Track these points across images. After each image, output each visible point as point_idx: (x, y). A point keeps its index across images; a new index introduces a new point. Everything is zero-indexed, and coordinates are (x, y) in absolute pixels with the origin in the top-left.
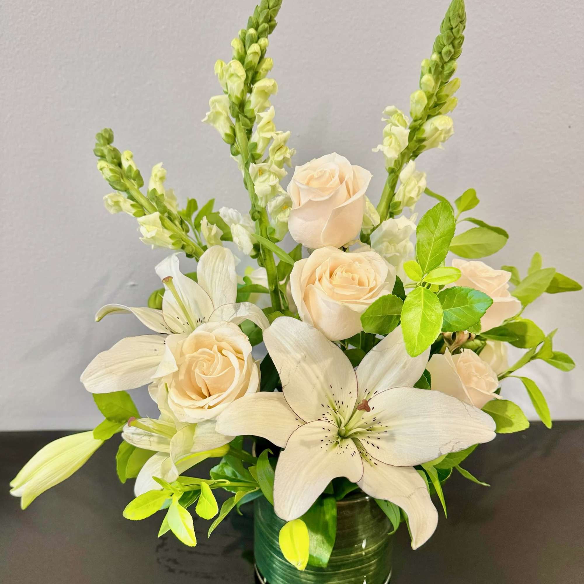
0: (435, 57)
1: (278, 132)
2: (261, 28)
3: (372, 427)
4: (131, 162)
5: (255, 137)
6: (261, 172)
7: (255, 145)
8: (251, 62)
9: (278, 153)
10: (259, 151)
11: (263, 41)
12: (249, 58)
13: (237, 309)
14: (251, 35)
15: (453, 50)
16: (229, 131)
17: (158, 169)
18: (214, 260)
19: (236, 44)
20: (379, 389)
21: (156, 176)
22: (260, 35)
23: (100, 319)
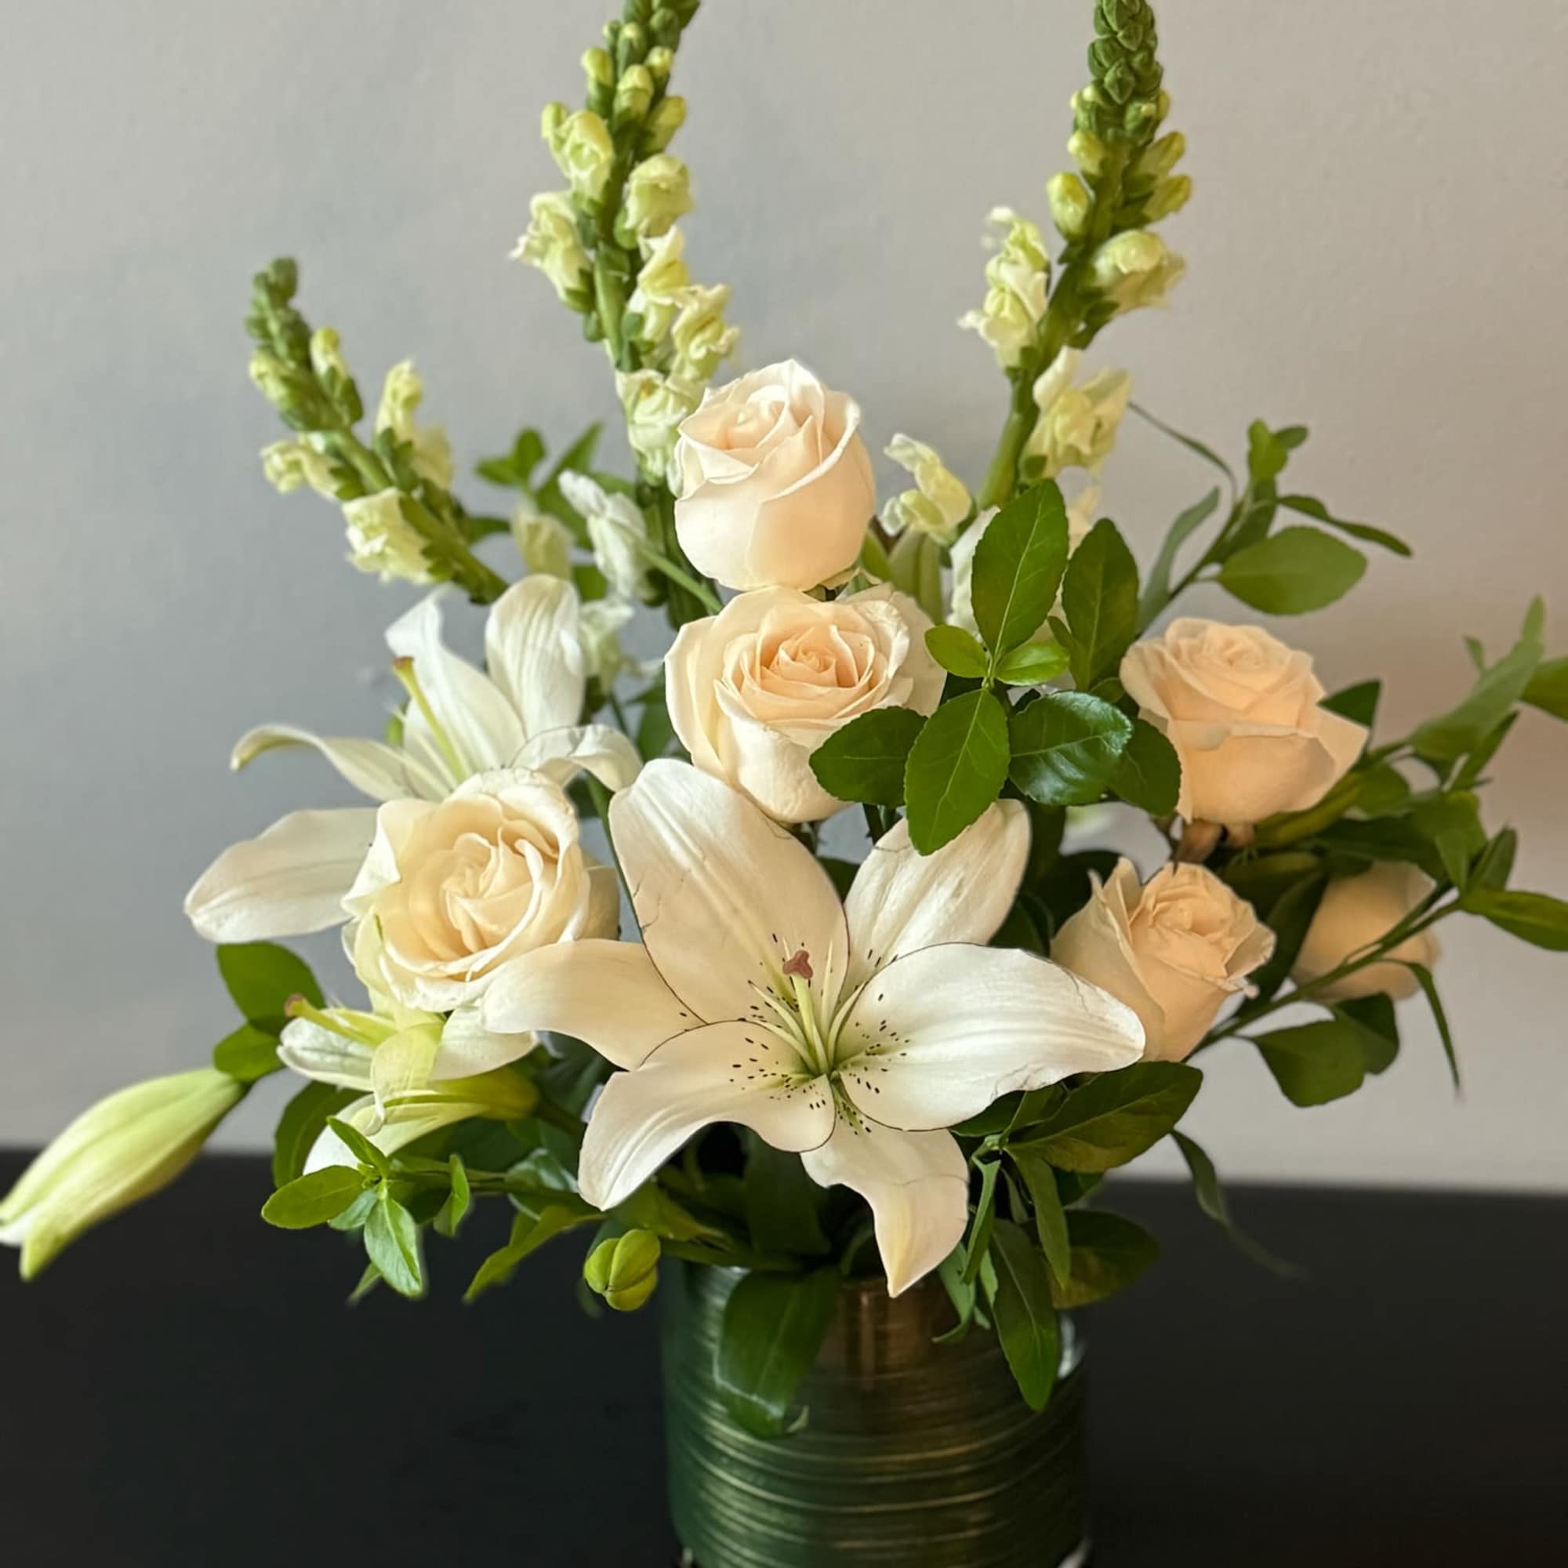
0: (1089, 93)
1: (692, 288)
2: (655, 21)
3: (878, 1045)
4: (332, 359)
5: (637, 303)
6: (649, 388)
8: (628, 110)
9: (698, 339)
10: (648, 332)
11: (656, 58)
12: (622, 102)
13: (575, 742)
14: (630, 43)
15: (1131, 79)
16: (574, 283)
17: (399, 381)
18: (527, 615)
19: (589, 66)
20: (900, 949)
21: (395, 395)
22: (650, 39)
23: (244, 764)
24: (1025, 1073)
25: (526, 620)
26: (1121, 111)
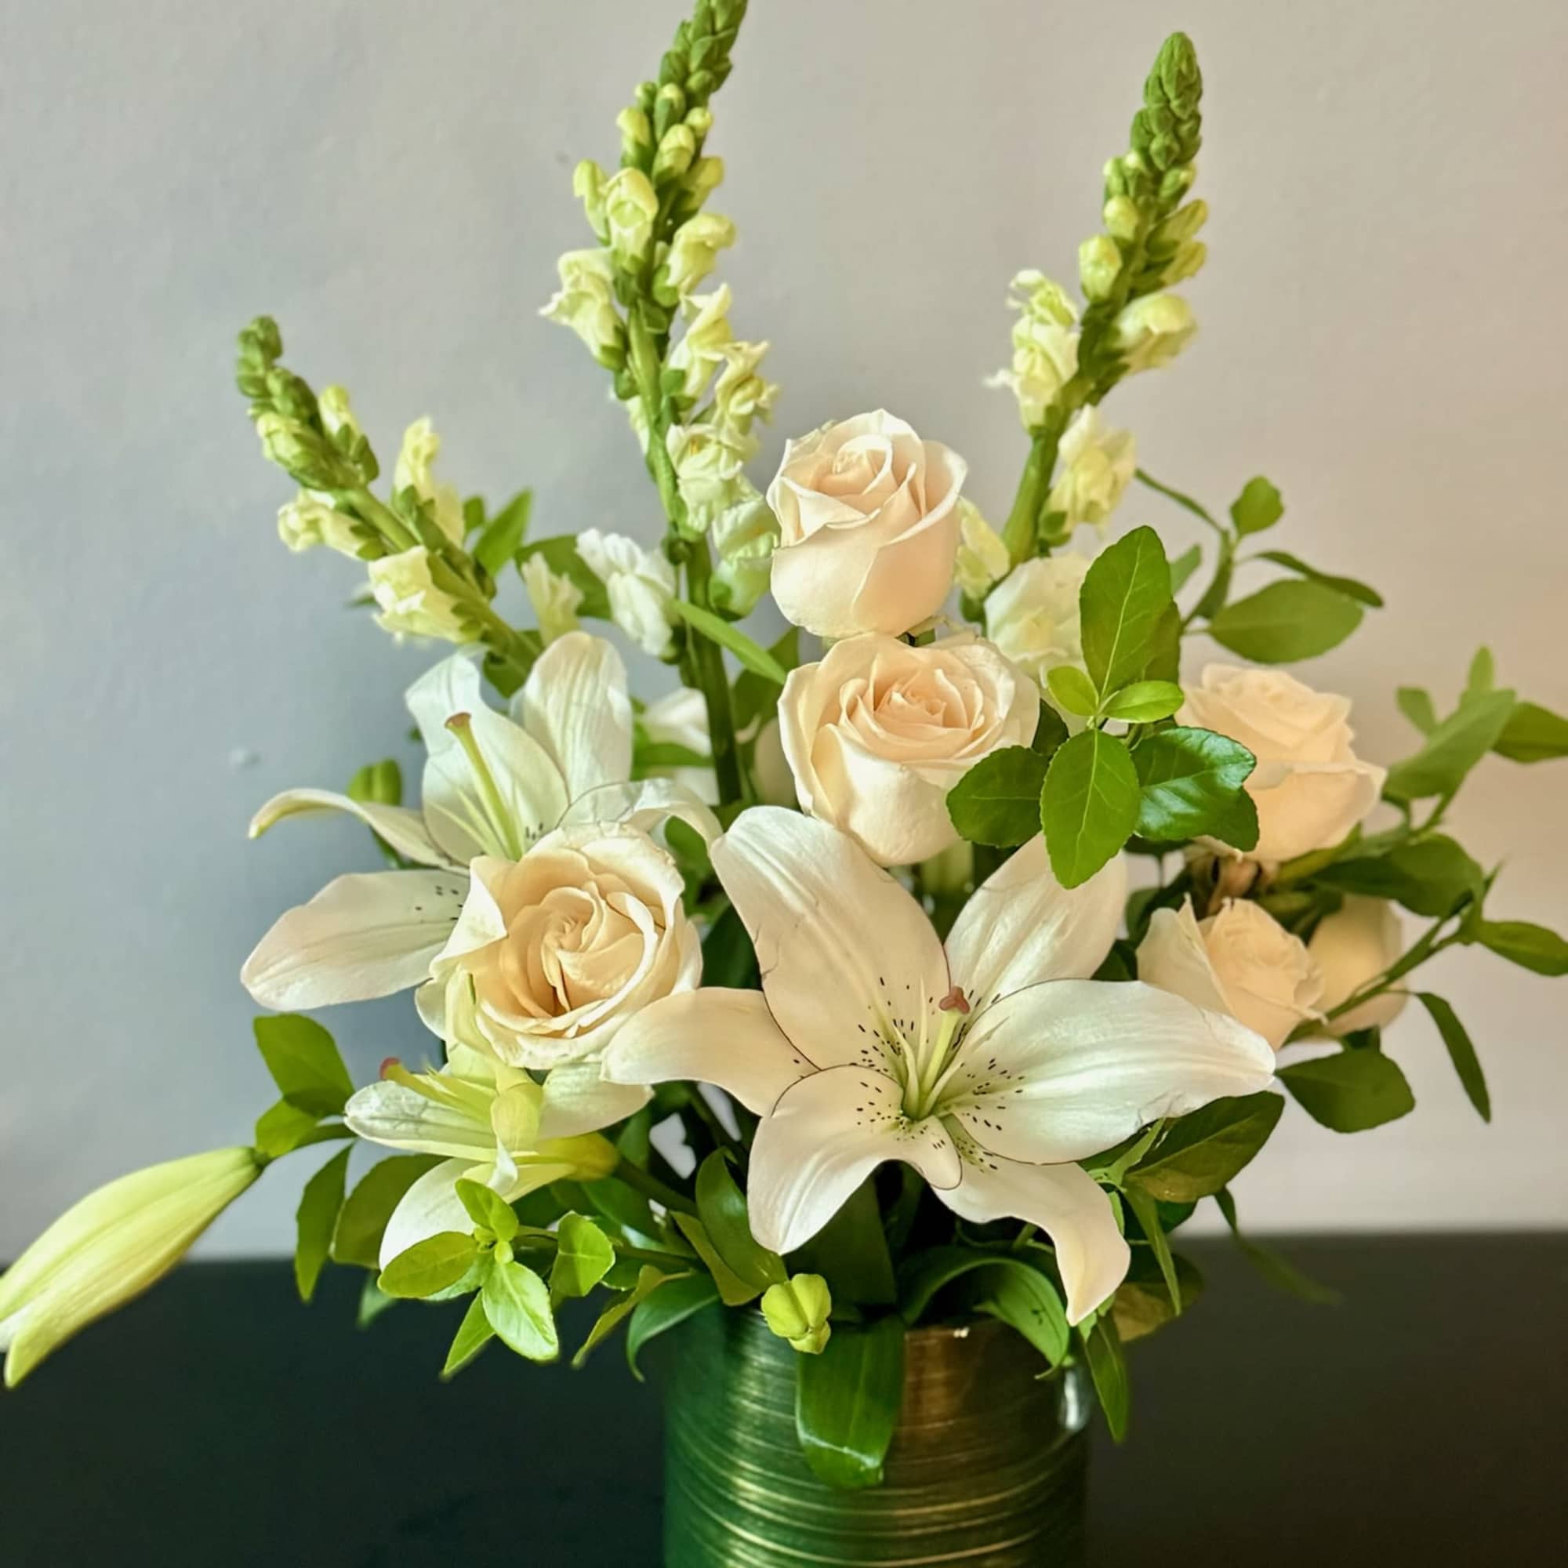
0: (1133, 160)
1: (738, 344)
2: (694, 82)
3: (988, 1084)
4: (346, 417)
5: (679, 357)
6: (699, 442)
7: (681, 376)
8: (670, 169)
9: (739, 395)
10: (690, 388)
11: (696, 117)
12: (665, 160)
13: (632, 798)
14: (670, 104)
15: (1176, 147)
16: (610, 340)
17: (419, 435)
18: (571, 670)
19: (626, 125)
20: (1004, 988)
21: (416, 452)
22: (692, 100)
23: (262, 832)
24: (1167, 1100)
25: (570, 675)
26: (1158, 178)
